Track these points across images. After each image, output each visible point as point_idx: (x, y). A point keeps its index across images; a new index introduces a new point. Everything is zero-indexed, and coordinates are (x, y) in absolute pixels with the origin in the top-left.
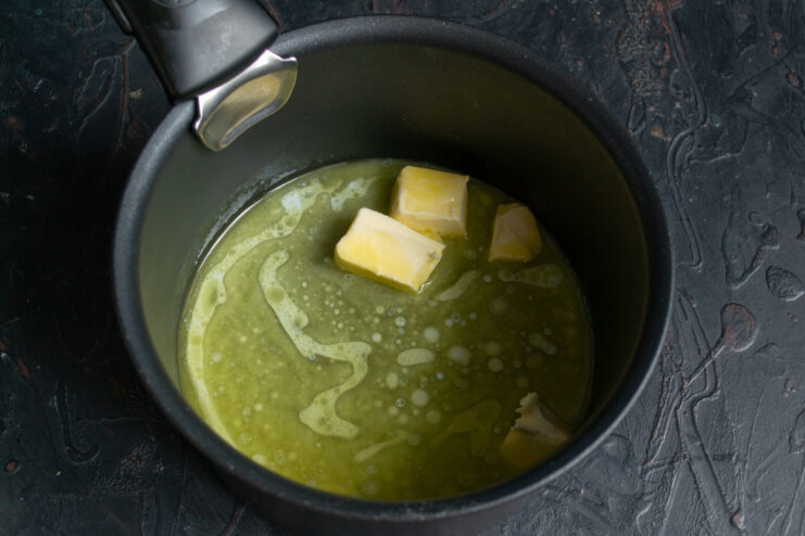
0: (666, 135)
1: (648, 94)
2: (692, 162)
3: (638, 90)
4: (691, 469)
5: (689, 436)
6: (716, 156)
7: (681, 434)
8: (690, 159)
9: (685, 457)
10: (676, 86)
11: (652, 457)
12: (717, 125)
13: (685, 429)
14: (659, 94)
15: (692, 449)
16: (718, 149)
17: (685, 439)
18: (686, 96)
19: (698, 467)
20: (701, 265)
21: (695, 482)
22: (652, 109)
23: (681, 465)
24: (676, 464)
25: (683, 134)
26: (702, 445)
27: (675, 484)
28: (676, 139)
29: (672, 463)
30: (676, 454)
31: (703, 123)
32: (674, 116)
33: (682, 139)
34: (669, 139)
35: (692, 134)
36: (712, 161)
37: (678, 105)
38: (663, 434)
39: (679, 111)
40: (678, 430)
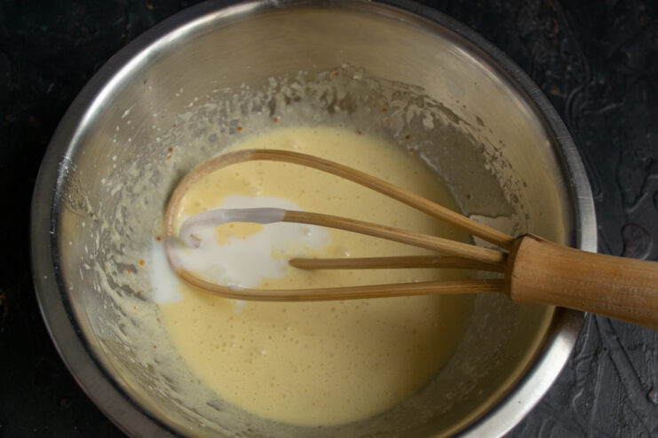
0: (562, 92)
1: (544, 61)
2: (586, 113)
3: (537, 58)
4: (611, 359)
5: (607, 332)
6: (604, 106)
7: (601, 331)
8: (583, 110)
9: (605, 349)
10: (567, 53)
11: (580, 351)
12: (602, 82)
13: (603, 327)
14: (553, 60)
15: (610, 342)
16: (605, 101)
17: (604, 334)
18: (575, 60)
19: (617, 356)
20: (601, 195)
21: (616, 369)
22: (549, 73)
23: (603, 356)
24: (599, 356)
25: (575, 91)
26: (618, 339)
27: (600, 371)
28: (571, 96)
29: (596, 355)
30: (598, 347)
31: (592, 79)
32: (568, 77)
33: (575, 95)
34: (565, 96)
35: (583, 90)
36: (601, 111)
37: (569, 68)
38: (586, 333)
39: (570, 73)
40: (598, 328)
